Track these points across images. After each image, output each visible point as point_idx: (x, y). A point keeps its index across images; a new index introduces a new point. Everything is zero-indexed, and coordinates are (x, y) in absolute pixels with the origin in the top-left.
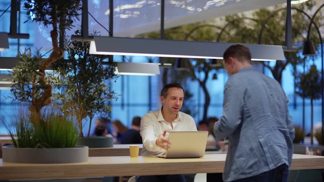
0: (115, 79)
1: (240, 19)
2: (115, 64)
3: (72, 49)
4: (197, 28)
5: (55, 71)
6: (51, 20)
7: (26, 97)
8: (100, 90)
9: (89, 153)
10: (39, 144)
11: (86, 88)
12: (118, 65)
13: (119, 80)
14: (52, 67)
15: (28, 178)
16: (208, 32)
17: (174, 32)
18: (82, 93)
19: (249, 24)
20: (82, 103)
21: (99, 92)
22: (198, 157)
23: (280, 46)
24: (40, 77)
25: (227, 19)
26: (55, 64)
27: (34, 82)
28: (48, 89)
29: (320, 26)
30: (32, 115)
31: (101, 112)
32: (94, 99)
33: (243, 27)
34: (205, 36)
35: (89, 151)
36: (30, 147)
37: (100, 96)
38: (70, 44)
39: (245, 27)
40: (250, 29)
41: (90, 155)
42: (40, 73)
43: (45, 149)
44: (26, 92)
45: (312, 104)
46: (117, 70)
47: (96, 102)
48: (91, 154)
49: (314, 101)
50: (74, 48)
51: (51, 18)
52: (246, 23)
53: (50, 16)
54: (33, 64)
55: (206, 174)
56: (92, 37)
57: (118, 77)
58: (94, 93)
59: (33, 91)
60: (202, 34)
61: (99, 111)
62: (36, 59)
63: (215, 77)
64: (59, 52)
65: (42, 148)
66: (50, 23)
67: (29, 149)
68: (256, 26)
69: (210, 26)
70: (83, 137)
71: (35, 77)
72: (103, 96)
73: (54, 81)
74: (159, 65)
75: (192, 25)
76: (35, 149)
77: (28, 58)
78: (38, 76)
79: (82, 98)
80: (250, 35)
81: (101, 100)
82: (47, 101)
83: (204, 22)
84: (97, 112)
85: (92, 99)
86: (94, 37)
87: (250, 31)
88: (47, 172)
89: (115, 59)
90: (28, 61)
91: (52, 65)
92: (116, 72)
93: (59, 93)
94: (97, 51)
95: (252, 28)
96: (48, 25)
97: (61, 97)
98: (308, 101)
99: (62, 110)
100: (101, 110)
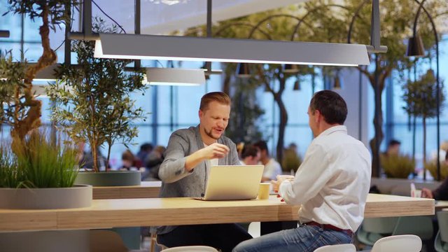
0: (143, 92)
1: (325, 6)
2: (144, 70)
3: (83, 50)
4: (269, 18)
5: (60, 80)
6: (41, 11)
7: (6, 117)
8: (122, 107)
9: (93, 194)
10: (21, 183)
11: (103, 104)
12: (147, 72)
13: (149, 93)
14: (55, 75)
15: (5, 229)
16: (285, 24)
17: (238, 25)
18: (97, 110)
19: (338, 14)
20: (96, 125)
21: (121, 109)
22: (249, 199)
23: (364, 46)
24: (25, 89)
25: (307, 7)
26: (59, 71)
27: (17, 96)
28: (36, 106)
29: (437, 15)
30: (13, 142)
31: (124, 137)
32: (114, 119)
33: (330, 17)
34: (280, 30)
35: (94, 190)
36: (11, 187)
37: (122, 115)
38: (80, 43)
39: (333, 17)
40: (340, 21)
41: (95, 198)
42: (26, 85)
43: (29, 189)
44: (6, 112)
45: (424, 124)
46: (145, 78)
47: (117, 122)
48: (97, 196)
49: (427, 120)
50: (86, 49)
51: (39, 9)
52: (334, 12)
53: (39, 6)
54: (15, 72)
55: (259, 223)
56: (97, 35)
57: (147, 88)
58: (114, 110)
59: (16, 109)
60: (276, 28)
61: (121, 135)
62: (18, 65)
63: (297, 87)
64: (51, 56)
65: (24, 187)
66: (40, 16)
67: (9, 189)
68: (348, 15)
69: (287, 16)
70: (99, 171)
71: (18, 90)
72: (126, 114)
73: (59, 94)
74: (205, 72)
75: (262, 13)
76: (17, 189)
77: (7, 65)
78: (23, 90)
79: (97, 116)
80: (339, 29)
81: (124, 119)
82: (35, 122)
83: (280, 9)
84: (119, 136)
85: (111, 118)
86: (101, 35)
87: (339, 24)
88: (31, 221)
89: (143, 65)
90: (8, 69)
91: (55, 72)
92: (144, 82)
93: (65, 111)
94: (104, 53)
95: (343, 19)
96: (36, 18)
97: (68, 116)
98: (419, 120)
99: (69, 134)
100: (124, 134)
